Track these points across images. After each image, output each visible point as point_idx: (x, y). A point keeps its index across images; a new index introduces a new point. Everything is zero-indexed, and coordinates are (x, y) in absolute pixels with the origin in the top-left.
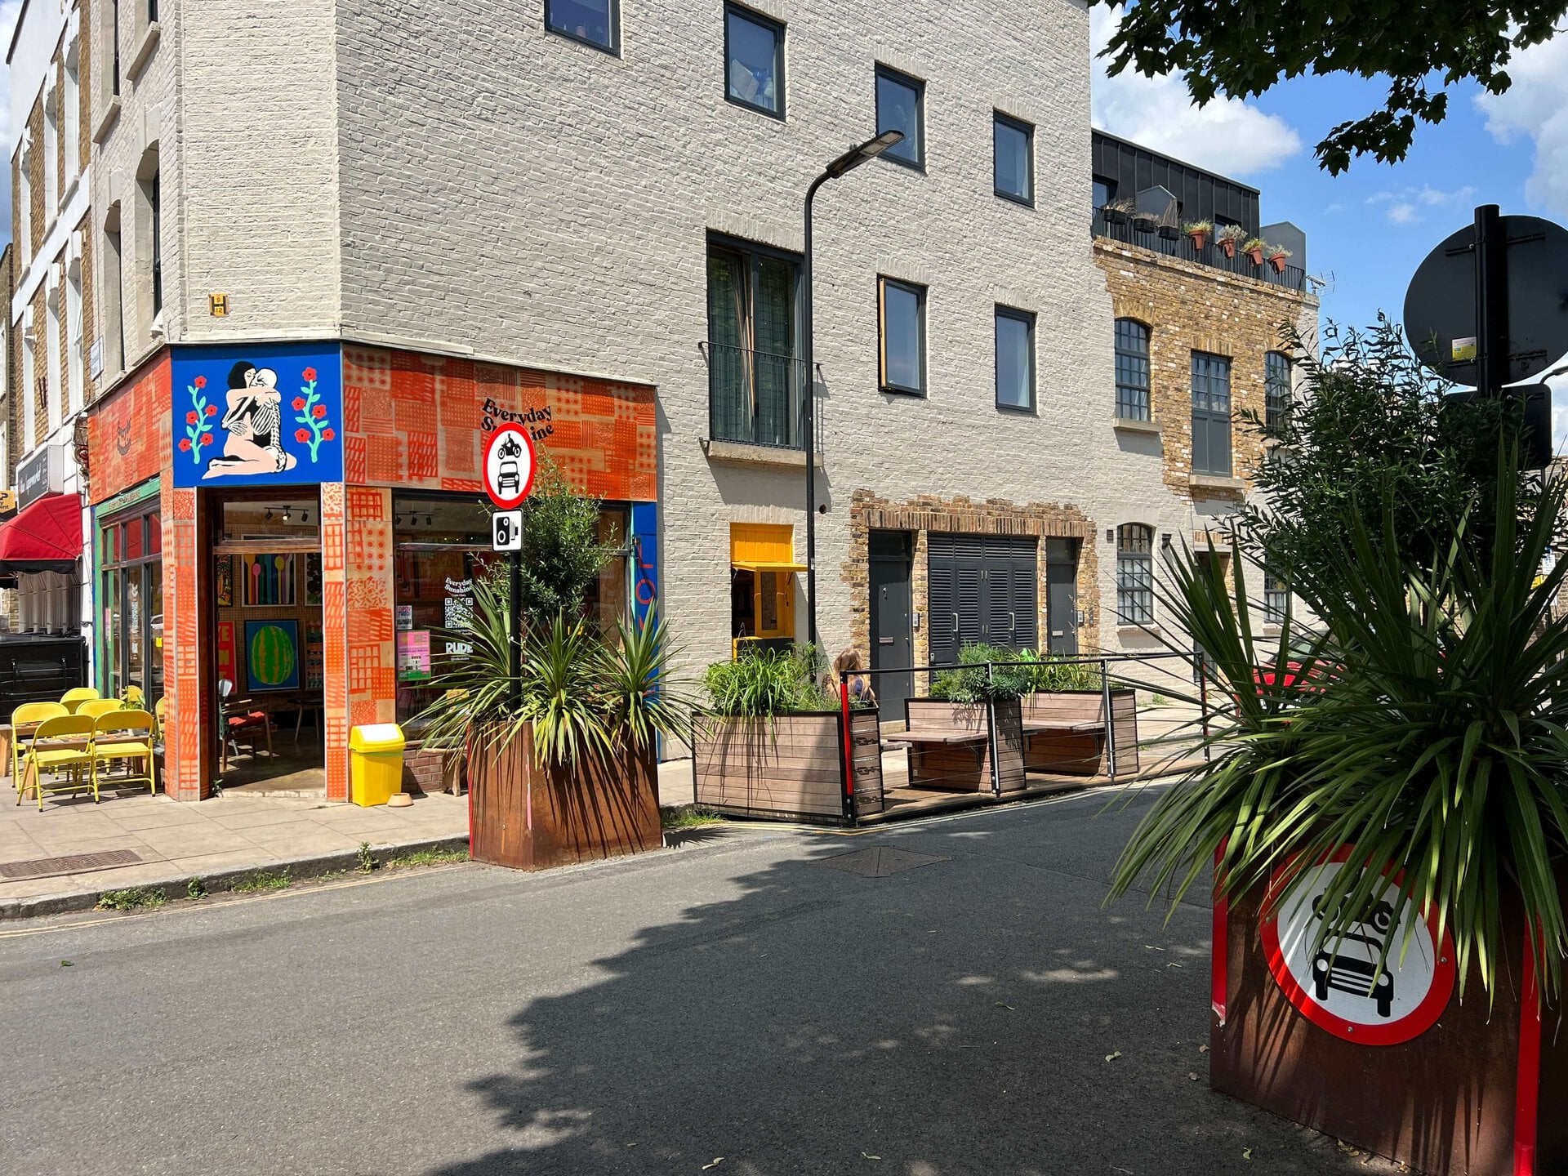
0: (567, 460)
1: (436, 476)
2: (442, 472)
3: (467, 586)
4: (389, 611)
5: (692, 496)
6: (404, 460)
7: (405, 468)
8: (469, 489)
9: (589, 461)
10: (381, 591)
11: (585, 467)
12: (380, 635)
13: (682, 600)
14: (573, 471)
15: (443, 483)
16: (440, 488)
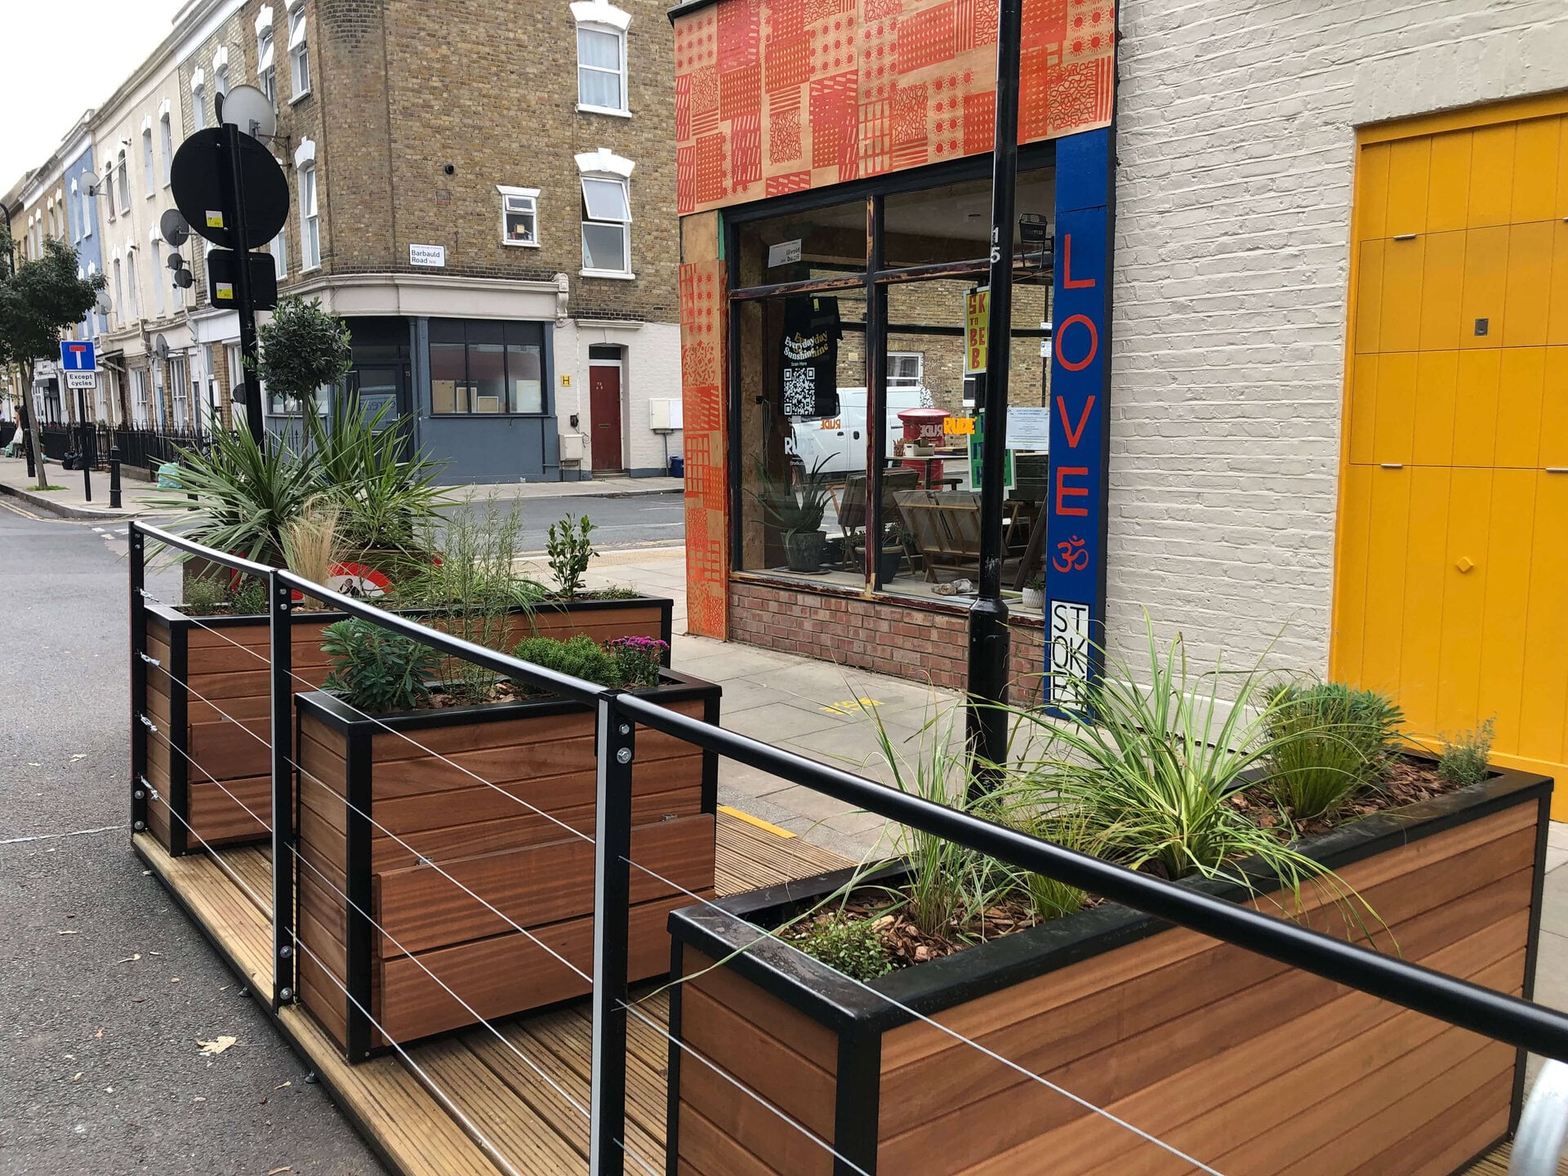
0: (931, 91)
1: (760, 179)
2: (768, 168)
3: (808, 349)
4: (716, 388)
5: (1230, 83)
6: (727, 165)
7: (729, 175)
8: (795, 188)
9: (967, 78)
10: (710, 361)
11: (960, 93)
12: (708, 423)
13: (1181, 360)
14: (939, 107)
15: (768, 186)
16: (763, 197)
